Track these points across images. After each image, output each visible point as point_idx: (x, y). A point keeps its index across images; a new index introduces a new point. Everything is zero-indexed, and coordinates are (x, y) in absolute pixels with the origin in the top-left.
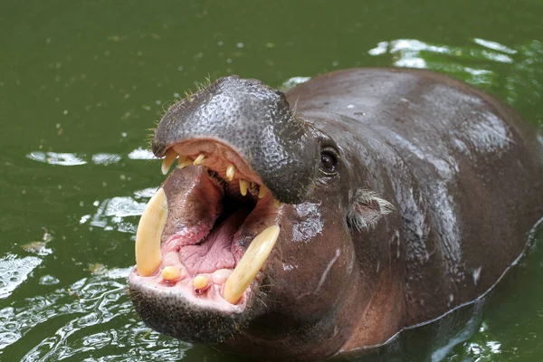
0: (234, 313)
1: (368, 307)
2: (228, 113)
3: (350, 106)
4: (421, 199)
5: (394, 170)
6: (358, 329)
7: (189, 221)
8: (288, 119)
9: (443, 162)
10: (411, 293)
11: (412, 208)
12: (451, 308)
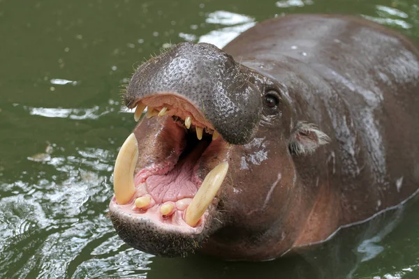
0: (194, 234)
1: (311, 214)
2: (185, 72)
3: (294, 47)
4: (352, 125)
5: (331, 102)
6: (304, 231)
7: (157, 158)
8: (234, 76)
9: (370, 93)
10: (346, 201)
11: (346, 132)
12: (379, 210)
